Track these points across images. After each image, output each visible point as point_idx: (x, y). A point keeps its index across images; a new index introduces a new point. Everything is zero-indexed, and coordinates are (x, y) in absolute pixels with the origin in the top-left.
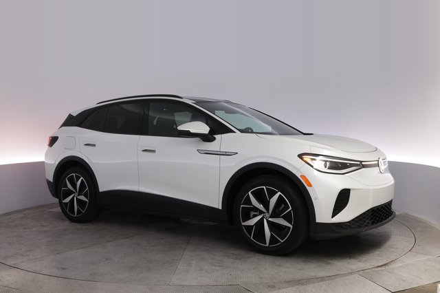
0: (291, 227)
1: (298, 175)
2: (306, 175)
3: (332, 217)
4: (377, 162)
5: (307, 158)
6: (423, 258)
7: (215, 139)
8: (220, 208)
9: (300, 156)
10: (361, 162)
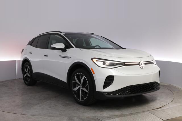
0: (88, 92)
1: (90, 68)
2: (93, 68)
3: (103, 89)
4: (139, 63)
5: (95, 60)
6: (178, 105)
7: (66, 51)
8: (66, 82)
9: (92, 59)
10: (124, 63)
